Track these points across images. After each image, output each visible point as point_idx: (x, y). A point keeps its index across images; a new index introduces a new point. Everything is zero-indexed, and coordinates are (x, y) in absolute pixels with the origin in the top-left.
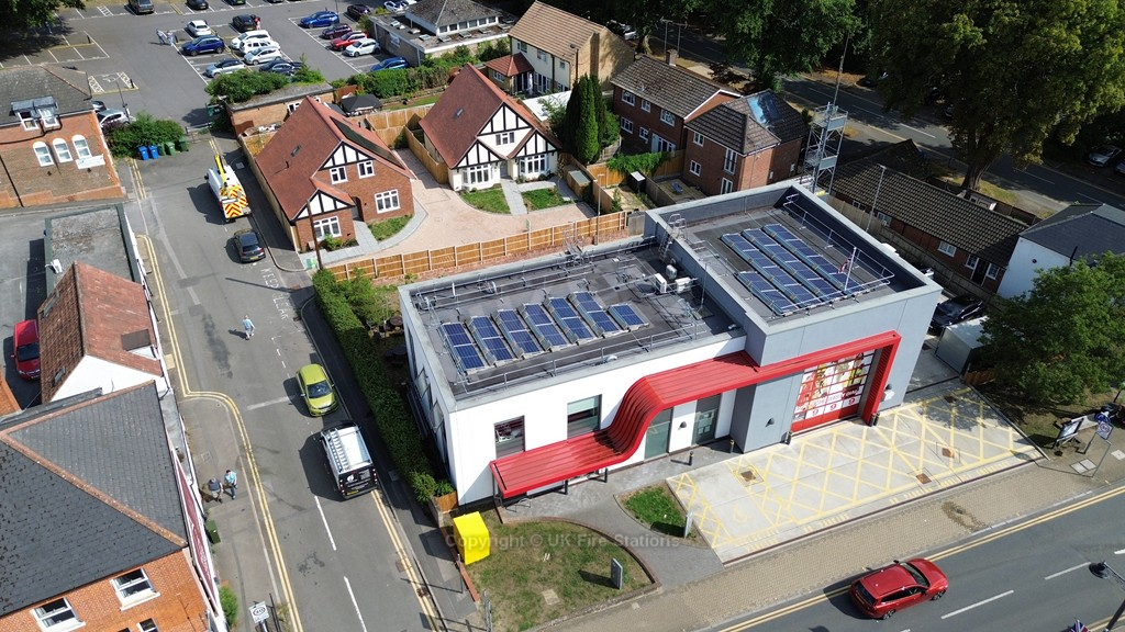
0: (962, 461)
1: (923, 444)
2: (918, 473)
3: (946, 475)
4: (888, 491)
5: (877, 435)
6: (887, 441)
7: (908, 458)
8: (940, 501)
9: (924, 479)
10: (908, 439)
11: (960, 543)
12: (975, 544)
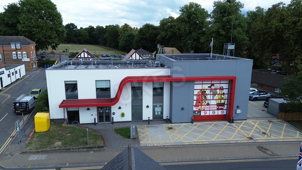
0: (272, 136)
1: (253, 130)
2: (248, 136)
3: (261, 139)
4: (231, 139)
5: (233, 125)
6: (237, 127)
7: (245, 133)
8: (257, 145)
9: (251, 138)
10: (247, 128)
11: (263, 158)
12: (271, 160)
